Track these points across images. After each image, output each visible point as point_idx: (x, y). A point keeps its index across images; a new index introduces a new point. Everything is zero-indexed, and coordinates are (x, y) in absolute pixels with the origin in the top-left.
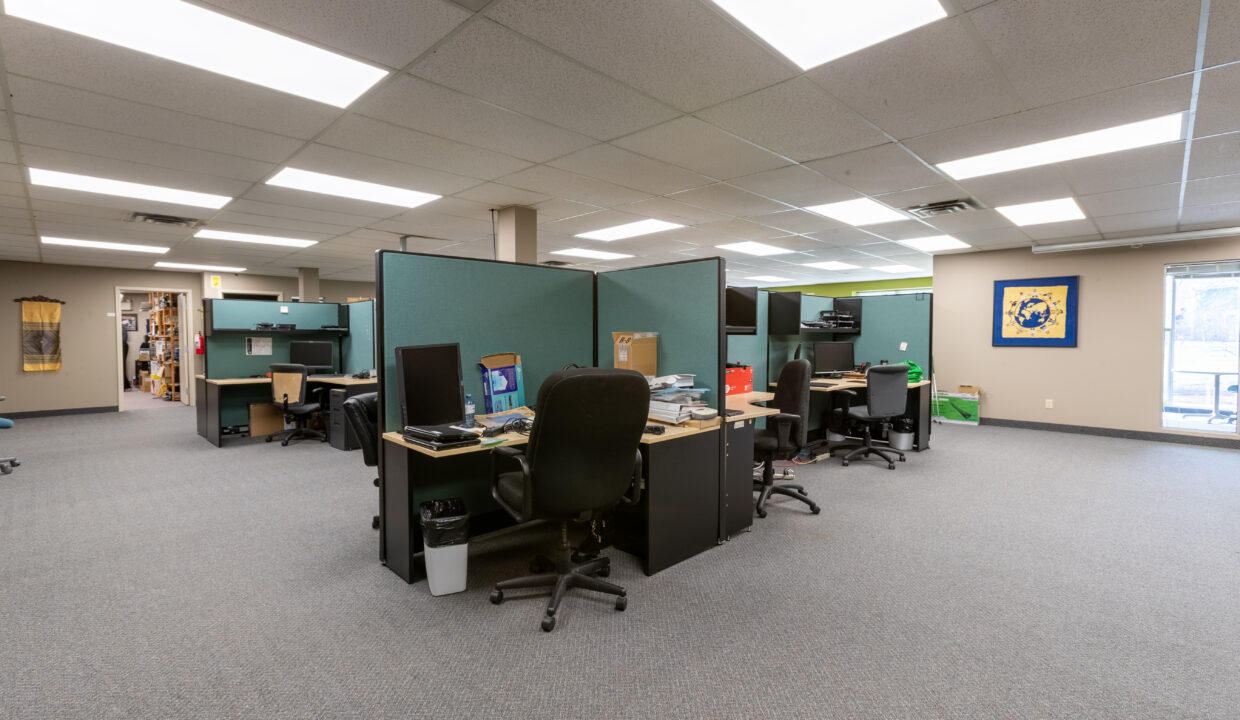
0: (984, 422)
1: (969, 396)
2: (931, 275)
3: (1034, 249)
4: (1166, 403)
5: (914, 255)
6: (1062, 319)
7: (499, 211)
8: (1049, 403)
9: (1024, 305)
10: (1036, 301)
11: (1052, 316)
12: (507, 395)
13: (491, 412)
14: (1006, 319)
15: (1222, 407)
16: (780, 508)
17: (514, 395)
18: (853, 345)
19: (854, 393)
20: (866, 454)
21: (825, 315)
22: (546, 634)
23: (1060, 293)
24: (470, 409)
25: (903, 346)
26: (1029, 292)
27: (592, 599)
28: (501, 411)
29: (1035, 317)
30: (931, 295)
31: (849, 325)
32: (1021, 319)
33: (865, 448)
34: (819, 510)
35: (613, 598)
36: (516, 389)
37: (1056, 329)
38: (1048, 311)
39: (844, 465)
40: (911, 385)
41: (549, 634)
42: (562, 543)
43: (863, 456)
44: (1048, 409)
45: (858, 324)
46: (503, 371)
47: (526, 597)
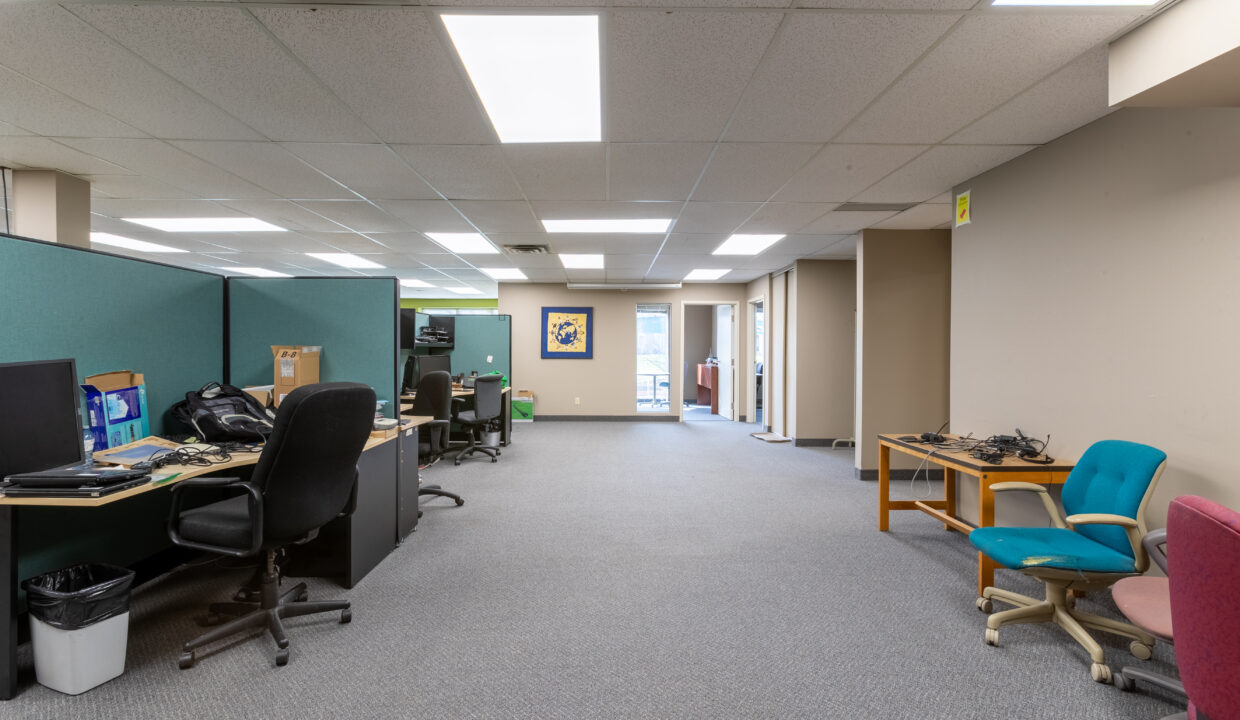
0: (537, 419)
1: (526, 398)
2: (497, 297)
3: (568, 285)
4: (639, 397)
5: (488, 280)
6: (583, 338)
7: (15, 172)
8: (577, 400)
9: (561, 327)
10: (568, 324)
11: (578, 336)
12: (128, 424)
13: (107, 447)
14: (550, 337)
15: (657, 397)
16: (428, 507)
17: (137, 423)
18: (449, 357)
19: (463, 400)
20: (471, 453)
21: (425, 330)
22: (283, 668)
23: (582, 318)
24: (89, 444)
25: (490, 359)
26: (564, 317)
27: (307, 624)
28: (121, 444)
29: (568, 335)
30: (510, 316)
31: (444, 340)
32: (560, 338)
33: (470, 449)
34: (463, 502)
35: (338, 614)
36: (139, 416)
37: (580, 346)
38: (575, 332)
39: (456, 464)
40: (503, 391)
41: (288, 666)
42: (268, 574)
43: (468, 455)
44: (578, 405)
45: (451, 340)
46: (122, 393)
47: (223, 650)
